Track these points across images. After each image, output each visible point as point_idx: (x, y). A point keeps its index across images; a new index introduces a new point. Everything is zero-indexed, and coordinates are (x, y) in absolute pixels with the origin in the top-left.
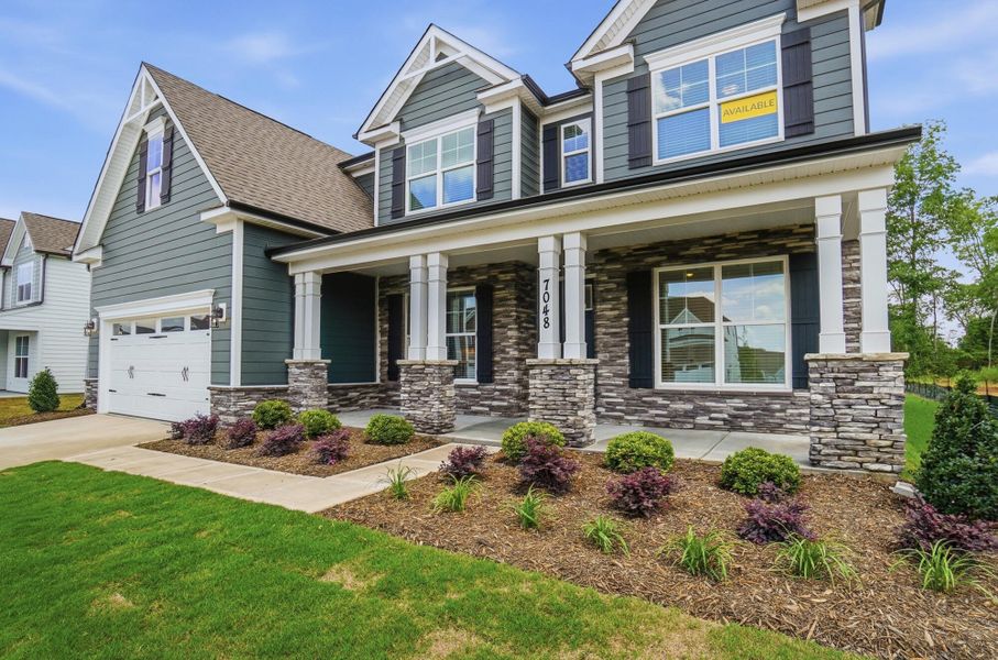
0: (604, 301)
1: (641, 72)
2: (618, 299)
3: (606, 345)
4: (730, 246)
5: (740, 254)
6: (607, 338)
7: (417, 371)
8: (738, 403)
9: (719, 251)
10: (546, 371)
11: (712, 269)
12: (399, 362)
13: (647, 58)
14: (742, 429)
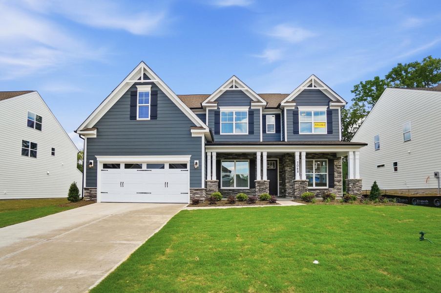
0: (288, 166)
1: (296, 110)
2: (291, 166)
3: (288, 178)
4: (317, 156)
5: (319, 158)
6: (288, 176)
7: (262, 183)
8: (318, 191)
9: (314, 157)
10: (299, 183)
11: (313, 161)
12: (255, 181)
13: (299, 107)
14: (319, 197)
